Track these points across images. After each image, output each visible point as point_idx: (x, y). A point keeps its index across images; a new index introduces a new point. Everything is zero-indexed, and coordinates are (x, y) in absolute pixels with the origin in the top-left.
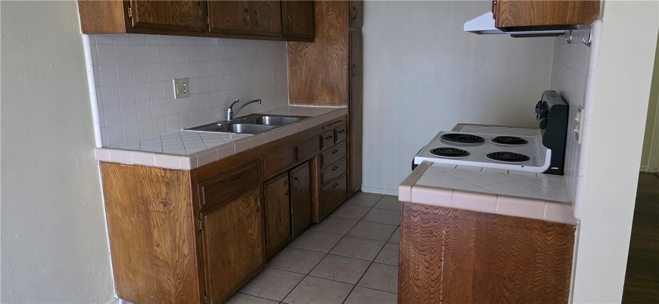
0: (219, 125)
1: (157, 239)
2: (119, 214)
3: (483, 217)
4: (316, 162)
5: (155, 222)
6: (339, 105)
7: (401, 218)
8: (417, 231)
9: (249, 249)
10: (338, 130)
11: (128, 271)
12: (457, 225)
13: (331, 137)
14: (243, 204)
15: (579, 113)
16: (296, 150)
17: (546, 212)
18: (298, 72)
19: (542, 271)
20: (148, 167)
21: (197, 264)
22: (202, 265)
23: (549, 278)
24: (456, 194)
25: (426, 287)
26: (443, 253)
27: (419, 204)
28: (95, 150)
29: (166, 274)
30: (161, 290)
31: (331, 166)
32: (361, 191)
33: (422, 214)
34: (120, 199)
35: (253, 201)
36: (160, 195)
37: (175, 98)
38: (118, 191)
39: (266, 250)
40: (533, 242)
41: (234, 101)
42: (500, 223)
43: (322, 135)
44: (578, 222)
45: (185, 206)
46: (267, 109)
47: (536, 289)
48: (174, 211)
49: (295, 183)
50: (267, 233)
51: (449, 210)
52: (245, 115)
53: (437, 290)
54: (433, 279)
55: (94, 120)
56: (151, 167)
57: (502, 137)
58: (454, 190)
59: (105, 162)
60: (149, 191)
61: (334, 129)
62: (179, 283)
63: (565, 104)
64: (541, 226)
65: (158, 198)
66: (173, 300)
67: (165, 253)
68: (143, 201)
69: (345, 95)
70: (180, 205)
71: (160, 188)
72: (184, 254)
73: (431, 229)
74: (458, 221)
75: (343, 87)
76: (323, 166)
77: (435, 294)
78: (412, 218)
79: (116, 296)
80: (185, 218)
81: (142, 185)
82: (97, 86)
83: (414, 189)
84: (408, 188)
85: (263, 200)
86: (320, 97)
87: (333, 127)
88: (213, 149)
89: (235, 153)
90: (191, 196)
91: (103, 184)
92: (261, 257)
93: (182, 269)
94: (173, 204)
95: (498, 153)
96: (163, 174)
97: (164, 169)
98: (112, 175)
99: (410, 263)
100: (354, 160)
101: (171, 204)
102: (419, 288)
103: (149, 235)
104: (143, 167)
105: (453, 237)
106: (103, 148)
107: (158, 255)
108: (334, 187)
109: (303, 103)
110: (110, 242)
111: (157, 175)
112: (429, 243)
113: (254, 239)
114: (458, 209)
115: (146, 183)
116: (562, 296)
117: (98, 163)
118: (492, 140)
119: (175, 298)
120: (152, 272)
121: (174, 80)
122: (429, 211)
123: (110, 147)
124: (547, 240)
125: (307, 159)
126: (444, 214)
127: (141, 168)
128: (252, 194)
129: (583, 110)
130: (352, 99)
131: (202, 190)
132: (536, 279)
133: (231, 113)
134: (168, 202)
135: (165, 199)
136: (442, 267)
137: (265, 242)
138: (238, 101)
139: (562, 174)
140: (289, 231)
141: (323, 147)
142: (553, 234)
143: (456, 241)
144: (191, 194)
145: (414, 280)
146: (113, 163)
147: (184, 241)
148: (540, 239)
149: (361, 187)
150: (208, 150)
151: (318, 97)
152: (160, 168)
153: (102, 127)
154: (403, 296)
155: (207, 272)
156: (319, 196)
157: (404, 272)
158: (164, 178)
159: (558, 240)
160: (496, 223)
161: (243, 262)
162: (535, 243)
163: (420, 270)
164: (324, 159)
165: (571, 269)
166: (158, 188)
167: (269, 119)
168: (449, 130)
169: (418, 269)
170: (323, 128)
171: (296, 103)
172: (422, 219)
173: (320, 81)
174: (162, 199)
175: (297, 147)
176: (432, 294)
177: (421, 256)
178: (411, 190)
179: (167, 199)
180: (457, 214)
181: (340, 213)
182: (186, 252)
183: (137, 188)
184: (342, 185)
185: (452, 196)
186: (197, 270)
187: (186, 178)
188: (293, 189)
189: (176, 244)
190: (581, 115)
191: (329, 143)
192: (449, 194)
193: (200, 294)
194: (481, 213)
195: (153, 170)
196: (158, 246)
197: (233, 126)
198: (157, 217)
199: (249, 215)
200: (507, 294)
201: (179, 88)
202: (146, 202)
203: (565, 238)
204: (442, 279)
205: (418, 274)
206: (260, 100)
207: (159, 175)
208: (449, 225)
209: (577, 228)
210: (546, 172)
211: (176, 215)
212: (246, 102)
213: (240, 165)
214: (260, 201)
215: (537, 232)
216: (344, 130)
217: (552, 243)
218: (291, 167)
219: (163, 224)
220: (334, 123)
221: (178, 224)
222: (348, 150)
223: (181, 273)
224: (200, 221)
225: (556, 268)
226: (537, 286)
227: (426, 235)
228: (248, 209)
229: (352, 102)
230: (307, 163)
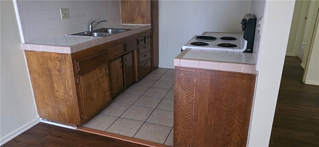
0: (86, 33)
1: (56, 88)
2: (37, 77)
3: (213, 72)
4: (135, 52)
5: (55, 80)
6: (146, 24)
7: (175, 74)
8: (183, 80)
9: (103, 93)
10: (146, 36)
11: (43, 105)
12: (201, 76)
13: (143, 40)
14: (99, 71)
15: (260, 20)
16: (125, 46)
17: (243, 69)
18: (126, 7)
19: (240, 97)
20: (49, 52)
21: (77, 100)
22: (80, 100)
23: (244, 100)
24: (201, 62)
25: (187, 106)
26: (195, 90)
27: (184, 67)
28: (21, 45)
29: (62, 105)
30: (60, 113)
31: (143, 55)
32: (158, 67)
33: (185, 72)
34: (36, 69)
35: (104, 70)
36: (56, 67)
37: (62, 19)
38: (35, 65)
39: (112, 94)
40: (237, 83)
41: (93, 21)
42: (222, 75)
43: (138, 39)
44: (257, 73)
45: (69, 72)
46: (110, 25)
47: (237, 105)
48: (64, 74)
49: (125, 63)
50: (112, 86)
51: (198, 69)
52: (99, 29)
53: (192, 107)
54: (190, 102)
55: (19, 29)
56: (51, 53)
57: (225, 37)
58: (200, 60)
59: (27, 51)
60: (51, 65)
61: (144, 36)
62: (69, 109)
63: (255, 18)
64: (240, 75)
65: (56, 68)
66: (67, 117)
67: (61, 95)
68: (48, 70)
69: (149, 18)
70: (67, 71)
71: (56, 63)
72: (71, 95)
73: (189, 79)
74: (202, 75)
75: (148, 15)
76: (139, 54)
77: (191, 109)
78: (180, 74)
79: (38, 116)
80: (70, 78)
81: (47, 62)
82: (20, 11)
83: (181, 60)
84: (178, 60)
85: (109, 70)
86: (137, 20)
87: (144, 35)
88: (82, 43)
89: (94, 46)
90: (72, 67)
91: (27, 62)
92: (109, 97)
93: (70, 102)
94: (63, 71)
95: (223, 44)
96: (57, 56)
97: (57, 53)
98: (31, 57)
99: (179, 95)
100: (155, 52)
101: (62, 71)
102: (184, 107)
103: (52, 86)
104: (47, 53)
105: (199, 82)
106: (25, 43)
107: (58, 96)
108: (145, 65)
109: (128, 23)
110: (33, 90)
111: (54, 57)
112: (188, 86)
113: (105, 88)
114: (202, 69)
115: (49, 61)
116: (249, 107)
117: (24, 51)
118: (220, 39)
119: (68, 116)
120: (55, 104)
121: (60, 9)
122: (188, 70)
123: (29, 43)
124: (243, 82)
125: (131, 51)
126: (195, 71)
127: (46, 53)
128: (103, 67)
129: (262, 18)
130: (153, 21)
131: (78, 64)
132: (237, 100)
133: (92, 27)
134: (60, 70)
135: (59, 68)
136: (194, 97)
137: (111, 90)
138: (95, 21)
139: (252, 52)
140: (123, 85)
141: (139, 45)
142: (246, 79)
143: (201, 84)
144: (72, 65)
145: (181, 103)
146: (31, 51)
147: (70, 89)
148: (240, 82)
149: (158, 65)
150: (79, 44)
151: (136, 20)
152: (55, 53)
153: (24, 33)
154: (176, 111)
155: (83, 104)
156: (138, 69)
157: (176, 99)
158: (58, 58)
159: (248, 82)
160: (219, 75)
161: (100, 99)
162: (237, 84)
163: (184, 99)
164: (139, 51)
165: (253, 95)
166: (55, 63)
167: (111, 31)
168: (200, 34)
169: (183, 98)
170: (139, 35)
171: (125, 23)
172: (185, 74)
173: (137, 11)
174: (57, 68)
175: (125, 44)
176: (189, 109)
177: (184, 92)
178: (180, 61)
179: (60, 69)
180: (201, 71)
181: (148, 77)
182: (72, 94)
183: (44, 64)
184: (149, 64)
185: (199, 63)
186: (77, 103)
187: (69, 58)
188: (124, 65)
189: (66, 90)
190: (261, 21)
191: (141, 43)
192: (198, 62)
193: (79, 114)
194: (213, 70)
195: (52, 54)
196: (57, 92)
197: (93, 34)
198: (56, 77)
199: (102, 77)
200: (224, 108)
201: (63, 13)
202: (49, 70)
203: (251, 81)
204: (194, 102)
205: (183, 100)
206: (106, 21)
207: (55, 56)
208: (198, 77)
209: (257, 76)
210: (244, 52)
211: (65, 76)
212: (99, 21)
213: (97, 52)
214: (108, 71)
215: (238, 78)
216: (149, 37)
217: (245, 83)
218: (123, 54)
219: (59, 81)
220: (144, 33)
221: (66, 81)
222: (152, 47)
223: (69, 104)
224: (77, 79)
225: (246, 95)
226: (237, 104)
227: (187, 82)
228: (102, 74)
229: (153, 22)
230: (131, 52)
